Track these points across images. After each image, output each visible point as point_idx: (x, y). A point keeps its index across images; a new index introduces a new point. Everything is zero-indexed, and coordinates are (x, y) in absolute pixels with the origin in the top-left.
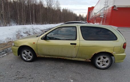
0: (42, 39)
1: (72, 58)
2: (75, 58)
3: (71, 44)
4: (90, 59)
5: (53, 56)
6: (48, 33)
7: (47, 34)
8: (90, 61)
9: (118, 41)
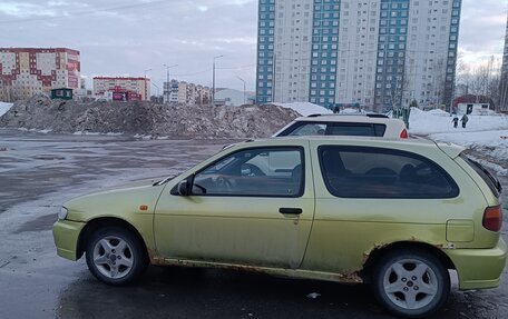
0: (174, 192)
1: (289, 267)
2: (301, 266)
3: (283, 211)
4: (359, 274)
5: (214, 260)
6: (198, 172)
7: (193, 176)
8: (358, 280)
9: (462, 200)
